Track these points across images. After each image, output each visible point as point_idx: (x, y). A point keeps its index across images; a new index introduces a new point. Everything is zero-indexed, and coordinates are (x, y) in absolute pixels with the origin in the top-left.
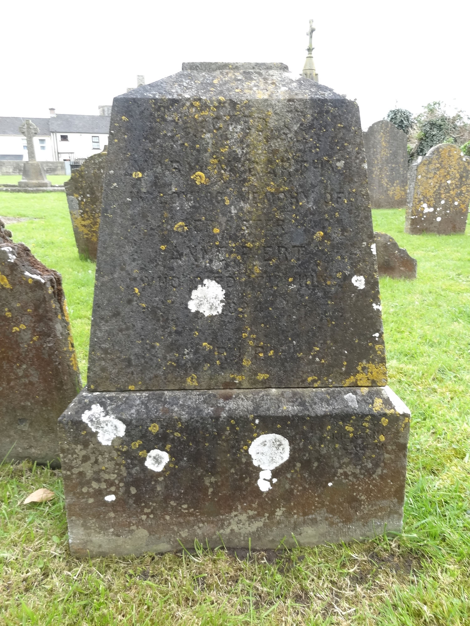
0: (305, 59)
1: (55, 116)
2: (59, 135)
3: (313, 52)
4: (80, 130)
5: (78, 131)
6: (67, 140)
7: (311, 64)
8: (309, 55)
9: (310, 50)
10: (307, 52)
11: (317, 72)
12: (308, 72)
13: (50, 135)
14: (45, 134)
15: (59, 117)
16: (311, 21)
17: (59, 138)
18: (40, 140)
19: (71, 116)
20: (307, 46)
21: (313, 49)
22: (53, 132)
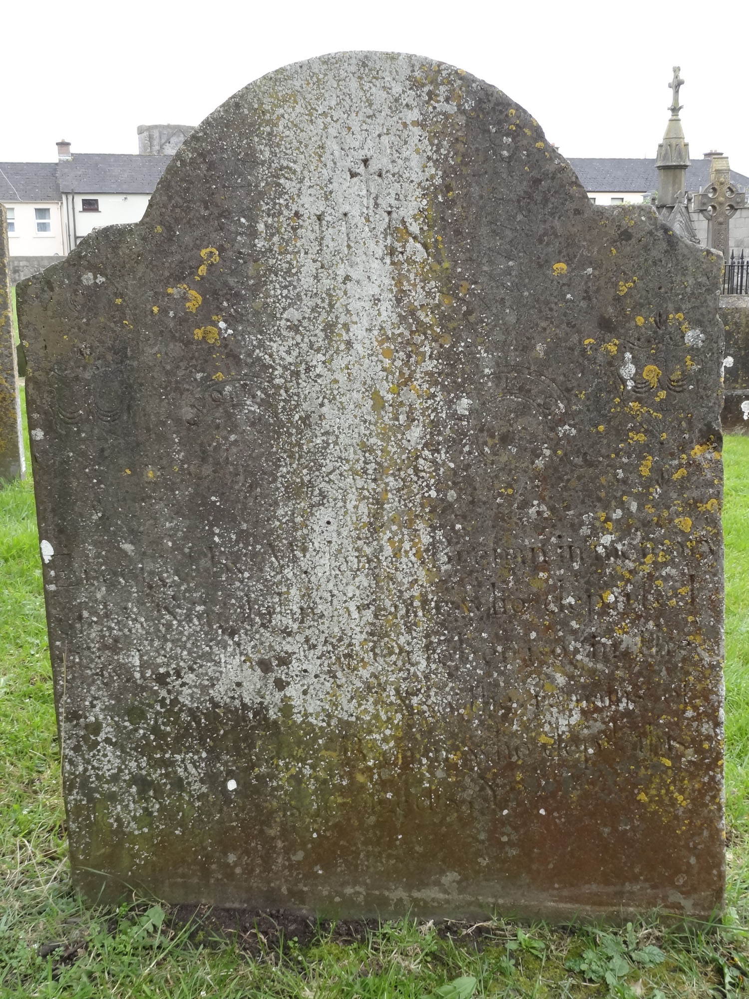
0: (667, 123)
1: (70, 158)
2: (79, 200)
3: (681, 113)
4: (125, 187)
5: (120, 190)
6: (96, 210)
7: (679, 130)
8: (674, 118)
9: (675, 109)
10: (670, 112)
11: (686, 141)
12: (674, 142)
13: (61, 199)
14: (48, 198)
15: (79, 159)
16: (676, 70)
17: (79, 206)
18: (37, 210)
19: (104, 157)
20: (670, 103)
21: (680, 108)
22: (67, 194)
